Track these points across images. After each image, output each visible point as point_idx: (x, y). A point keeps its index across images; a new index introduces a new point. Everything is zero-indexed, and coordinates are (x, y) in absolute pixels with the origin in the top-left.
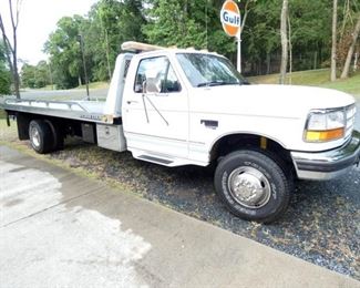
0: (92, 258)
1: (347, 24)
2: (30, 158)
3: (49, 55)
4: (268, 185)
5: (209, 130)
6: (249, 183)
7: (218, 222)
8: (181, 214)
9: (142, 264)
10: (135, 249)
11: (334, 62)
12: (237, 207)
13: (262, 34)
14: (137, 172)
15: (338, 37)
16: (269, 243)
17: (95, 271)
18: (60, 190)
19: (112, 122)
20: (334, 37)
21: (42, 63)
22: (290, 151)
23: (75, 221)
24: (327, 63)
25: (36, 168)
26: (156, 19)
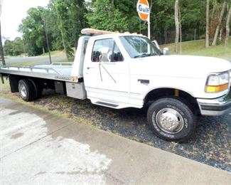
0: (76, 170)
1: (215, 11)
2: (21, 104)
3: (22, 34)
4: (182, 119)
5: (144, 85)
6: (170, 119)
7: (150, 143)
8: (127, 139)
9: (109, 172)
10: (102, 163)
11: (207, 36)
12: (162, 133)
13: (162, 18)
14: (93, 112)
15: (210, 19)
16: (184, 155)
17: (80, 178)
18: (45, 126)
19: (77, 81)
20: (207, 19)
21: (18, 39)
22: (196, 98)
23: (60, 146)
24: (203, 36)
25: (26, 112)
26: (94, 9)
